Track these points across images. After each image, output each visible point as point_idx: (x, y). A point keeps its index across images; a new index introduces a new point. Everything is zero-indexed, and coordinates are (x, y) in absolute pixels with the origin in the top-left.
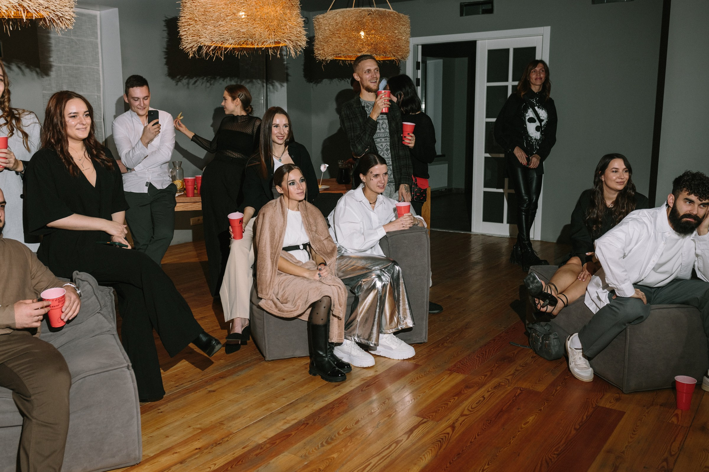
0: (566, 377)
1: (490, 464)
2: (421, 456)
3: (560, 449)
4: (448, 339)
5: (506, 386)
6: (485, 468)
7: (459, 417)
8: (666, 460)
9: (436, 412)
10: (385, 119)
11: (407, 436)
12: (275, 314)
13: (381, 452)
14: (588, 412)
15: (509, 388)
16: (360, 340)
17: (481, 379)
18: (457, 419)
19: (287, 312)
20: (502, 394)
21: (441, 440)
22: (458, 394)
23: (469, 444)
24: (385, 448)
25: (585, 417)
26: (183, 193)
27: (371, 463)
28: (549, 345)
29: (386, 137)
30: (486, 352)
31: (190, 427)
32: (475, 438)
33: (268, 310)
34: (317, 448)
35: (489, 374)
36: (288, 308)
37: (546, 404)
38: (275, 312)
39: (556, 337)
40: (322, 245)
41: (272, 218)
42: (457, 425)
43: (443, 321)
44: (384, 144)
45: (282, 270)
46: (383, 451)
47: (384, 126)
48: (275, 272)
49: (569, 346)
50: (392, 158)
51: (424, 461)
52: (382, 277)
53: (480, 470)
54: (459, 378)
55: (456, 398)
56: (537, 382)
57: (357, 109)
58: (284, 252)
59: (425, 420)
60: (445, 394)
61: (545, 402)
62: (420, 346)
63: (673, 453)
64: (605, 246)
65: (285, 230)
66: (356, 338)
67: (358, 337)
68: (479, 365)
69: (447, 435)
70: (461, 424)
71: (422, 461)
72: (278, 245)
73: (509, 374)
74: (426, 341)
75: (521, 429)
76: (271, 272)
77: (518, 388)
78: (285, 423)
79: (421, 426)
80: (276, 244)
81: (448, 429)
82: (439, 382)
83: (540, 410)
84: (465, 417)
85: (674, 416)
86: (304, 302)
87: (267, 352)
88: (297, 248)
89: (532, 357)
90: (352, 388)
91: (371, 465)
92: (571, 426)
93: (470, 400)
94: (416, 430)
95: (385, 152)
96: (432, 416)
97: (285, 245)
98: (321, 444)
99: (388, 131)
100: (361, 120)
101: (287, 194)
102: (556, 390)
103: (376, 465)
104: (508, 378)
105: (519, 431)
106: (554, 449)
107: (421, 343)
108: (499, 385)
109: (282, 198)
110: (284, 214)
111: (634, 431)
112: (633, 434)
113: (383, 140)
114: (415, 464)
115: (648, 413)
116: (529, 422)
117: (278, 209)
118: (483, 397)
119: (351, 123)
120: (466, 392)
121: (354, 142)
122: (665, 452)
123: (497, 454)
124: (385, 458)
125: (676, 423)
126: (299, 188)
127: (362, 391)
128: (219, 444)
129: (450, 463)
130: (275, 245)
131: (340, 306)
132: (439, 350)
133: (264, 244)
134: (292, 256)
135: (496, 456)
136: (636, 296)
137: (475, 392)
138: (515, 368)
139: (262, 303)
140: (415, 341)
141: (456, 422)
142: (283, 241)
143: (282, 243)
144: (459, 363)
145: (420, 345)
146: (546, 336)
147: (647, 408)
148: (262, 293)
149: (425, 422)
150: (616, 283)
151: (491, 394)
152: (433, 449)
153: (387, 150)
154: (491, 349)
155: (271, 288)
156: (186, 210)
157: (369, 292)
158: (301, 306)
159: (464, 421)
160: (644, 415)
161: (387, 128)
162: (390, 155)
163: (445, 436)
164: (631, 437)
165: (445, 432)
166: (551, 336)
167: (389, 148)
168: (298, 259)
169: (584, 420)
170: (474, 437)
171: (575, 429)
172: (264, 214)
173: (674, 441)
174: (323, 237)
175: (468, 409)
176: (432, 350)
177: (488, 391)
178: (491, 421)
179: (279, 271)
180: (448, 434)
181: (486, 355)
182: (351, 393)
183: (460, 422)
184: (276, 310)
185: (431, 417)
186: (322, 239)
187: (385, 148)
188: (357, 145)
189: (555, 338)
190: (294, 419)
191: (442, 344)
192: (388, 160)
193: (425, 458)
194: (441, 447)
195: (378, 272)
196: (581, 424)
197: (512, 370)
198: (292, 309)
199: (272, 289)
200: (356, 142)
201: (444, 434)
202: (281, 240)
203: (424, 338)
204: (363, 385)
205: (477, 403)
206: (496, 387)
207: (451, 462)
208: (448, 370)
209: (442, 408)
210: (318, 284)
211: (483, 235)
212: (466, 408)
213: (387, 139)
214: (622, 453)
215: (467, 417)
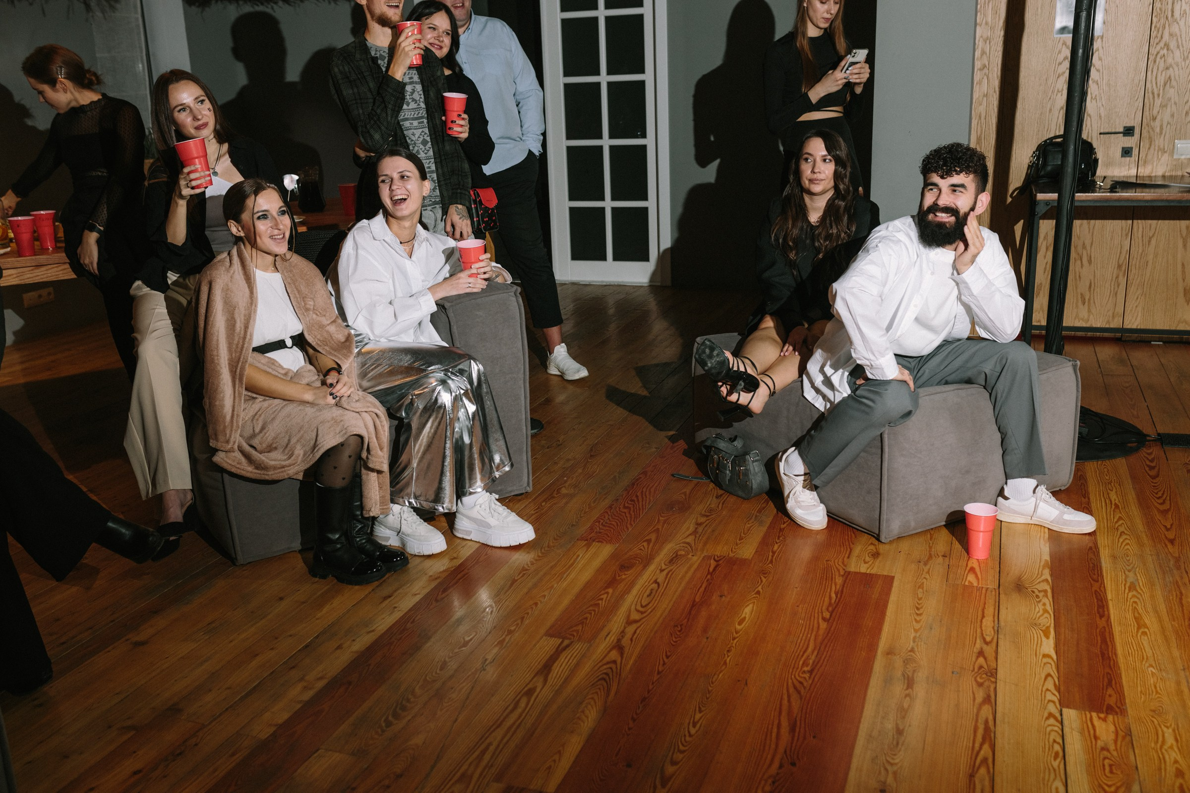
0: (782, 526)
1: (703, 709)
2: (578, 715)
3: (811, 662)
4: (566, 482)
5: (690, 556)
6: (696, 720)
7: (625, 628)
8: (981, 653)
9: (582, 623)
10: (416, 83)
11: (541, 679)
12: (248, 475)
13: (502, 719)
14: (836, 585)
15: (695, 558)
16: (420, 504)
17: (642, 548)
18: (623, 632)
19: (275, 468)
20: (686, 572)
21: (604, 676)
22: (612, 582)
23: (656, 677)
24: (508, 711)
25: (833, 596)
26: (9, 249)
27: (490, 744)
28: (746, 473)
29: (422, 117)
30: (637, 496)
31: (110, 727)
32: (664, 664)
33: (233, 470)
34: (379, 730)
35: (653, 537)
36: (275, 460)
37: (764, 580)
38: (248, 470)
39: (757, 458)
40: (325, 334)
41: (227, 290)
42: (625, 642)
43: (548, 448)
44: (418, 132)
45: (254, 390)
46: (507, 716)
47: (416, 96)
48: (240, 397)
49: (782, 471)
50: (435, 158)
51: (586, 724)
52: (450, 382)
53: (689, 724)
54: (605, 551)
55: (610, 591)
56: (738, 542)
57: (362, 63)
58: (256, 354)
59: (566, 642)
60: (588, 585)
61: (763, 578)
62: (520, 500)
63: (988, 639)
64: (853, 294)
65: (255, 311)
66: (413, 501)
67: (416, 498)
68: (632, 523)
69: (613, 666)
70: (631, 640)
71: (582, 724)
72: (244, 344)
73: (688, 533)
74: (530, 489)
75: (737, 633)
76: (232, 397)
77: (709, 558)
78: (305, 688)
79: (563, 653)
80: (238, 342)
81: (612, 653)
82: (572, 564)
83: (758, 593)
84: (634, 626)
85: (969, 572)
86: (308, 448)
87: (238, 548)
88: (280, 345)
89: (717, 497)
90: (417, 598)
91: (492, 748)
92: (816, 615)
93: (635, 591)
94: (556, 664)
95: (421, 146)
96: (577, 631)
97: (257, 341)
98: (385, 721)
99: (423, 105)
100: (371, 85)
101: (251, 239)
102: (774, 553)
103: (501, 746)
104: (688, 540)
105: (734, 639)
106: (801, 663)
107: (522, 494)
108: (677, 556)
109: (242, 246)
110: (249, 280)
111: (918, 609)
112: (917, 614)
113: (415, 123)
114: (572, 732)
115: (928, 572)
116: (745, 618)
117: (236, 273)
118: (656, 582)
119: (356, 90)
120: (624, 577)
121: (366, 128)
122: (976, 640)
123: (710, 689)
124: (513, 729)
125: (975, 584)
126: (276, 226)
127: (437, 601)
128: (180, 754)
129: (634, 720)
130: (237, 345)
131: (381, 449)
132: (555, 504)
133: (214, 342)
134: (273, 362)
135: (709, 692)
136: (900, 378)
137: (640, 574)
138: (694, 521)
139: (219, 458)
140: (511, 491)
141: (623, 637)
142: (251, 336)
143: (251, 339)
144: (597, 524)
145: (520, 497)
146: (740, 458)
147: (925, 564)
148: (217, 439)
149: (568, 646)
150: (872, 357)
151: (667, 575)
152: (596, 697)
153: (424, 143)
154: (644, 490)
155: (235, 427)
156: (22, 282)
157: (428, 414)
158: (301, 455)
159: (635, 632)
160: (925, 578)
161: (422, 100)
162: (431, 153)
163: (611, 668)
164: (917, 621)
165: (607, 659)
166: (748, 457)
167: (428, 139)
168: (285, 366)
169: (833, 601)
170: (662, 662)
171: (824, 619)
172: (210, 284)
173: (983, 617)
174: (327, 320)
175: (638, 611)
176: (543, 504)
177: (662, 571)
178: (681, 626)
179: (246, 393)
180: (615, 662)
181: (638, 500)
182: (416, 608)
183: (628, 636)
184: (250, 469)
185: (575, 634)
186: (325, 321)
187: (421, 140)
188: (372, 132)
189: (756, 461)
190: (321, 678)
191: (558, 492)
192: (428, 161)
193: (587, 717)
194: (609, 690)
195: (441, 375)
196: (830, 609)
197: (689, 525)
198: (284, 463)
199: (236, 431)
200: (368, 127)
201: (608, 663)
202: (248, 333)
203: (525, 485)
204: (435, 588)
205: (648, 596)
206: (672, 560)
207: (635, 716)
208: (582, 539)
209: (591, 614)
210: (337, 412)
211: (574, 284)
212: (633, 607)
213: (423, 122)
214: (910, 651)
215: (638, 624)
